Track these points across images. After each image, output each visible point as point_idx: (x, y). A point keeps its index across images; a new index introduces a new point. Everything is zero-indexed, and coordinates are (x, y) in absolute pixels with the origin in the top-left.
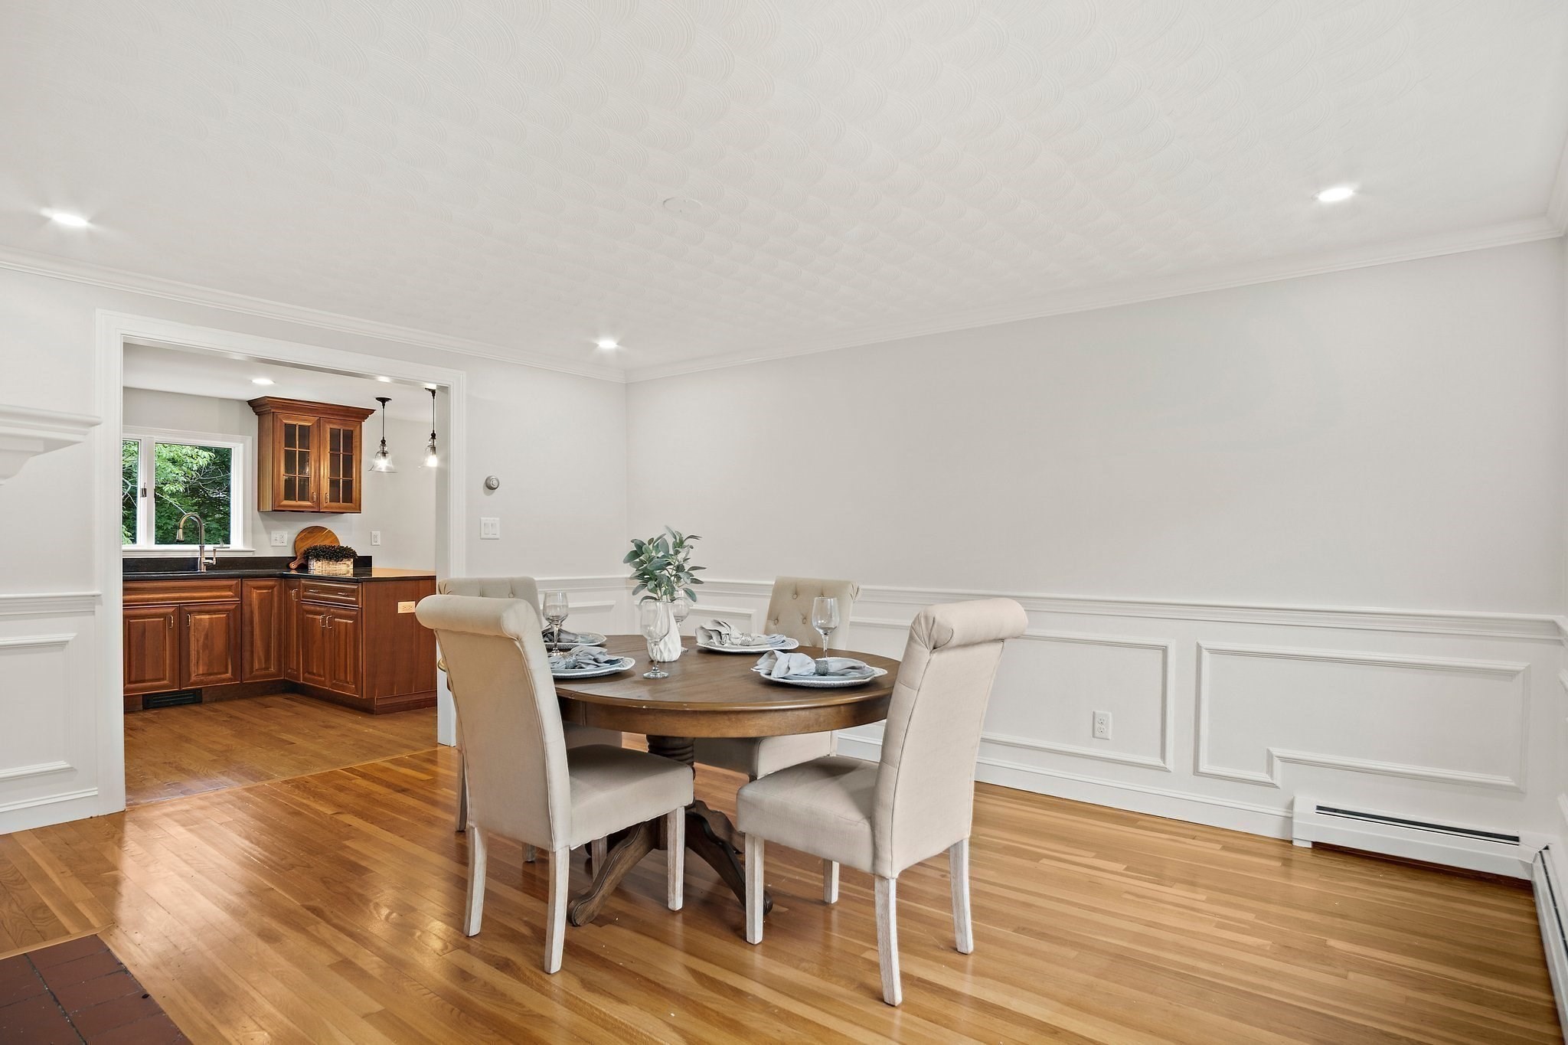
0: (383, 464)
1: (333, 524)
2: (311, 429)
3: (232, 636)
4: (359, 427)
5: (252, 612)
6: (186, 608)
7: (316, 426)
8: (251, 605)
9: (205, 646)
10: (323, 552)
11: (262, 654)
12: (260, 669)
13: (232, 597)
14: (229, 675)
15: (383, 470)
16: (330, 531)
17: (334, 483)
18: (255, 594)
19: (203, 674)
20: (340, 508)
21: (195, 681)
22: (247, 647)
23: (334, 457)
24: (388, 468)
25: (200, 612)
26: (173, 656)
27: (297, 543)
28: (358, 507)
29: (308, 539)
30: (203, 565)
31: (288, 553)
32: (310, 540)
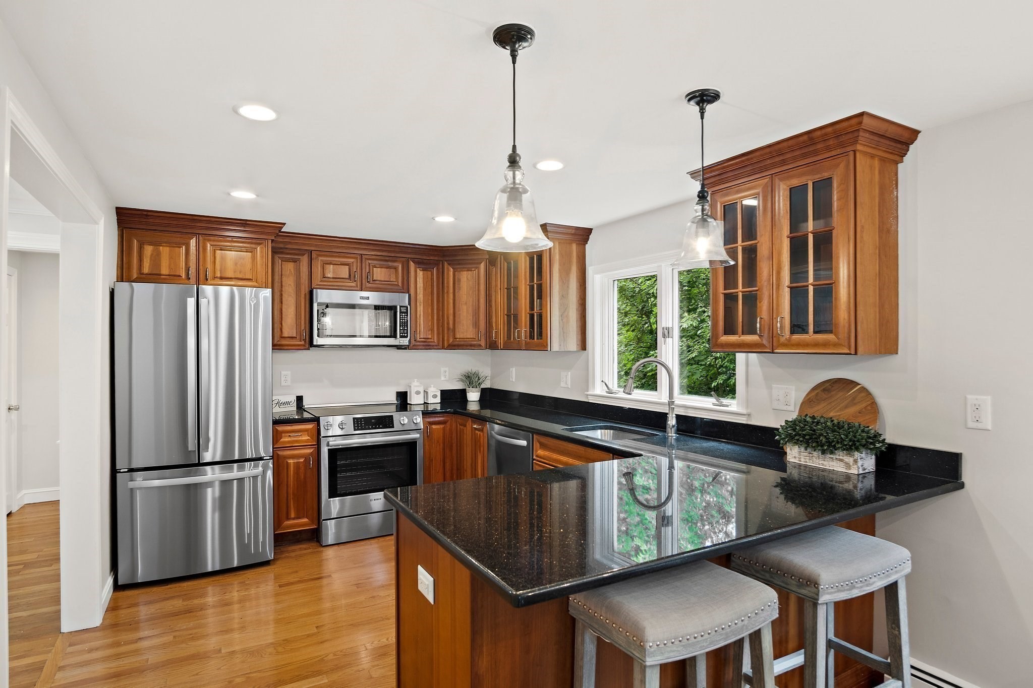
16: (864, 390)
32: (823, 405)
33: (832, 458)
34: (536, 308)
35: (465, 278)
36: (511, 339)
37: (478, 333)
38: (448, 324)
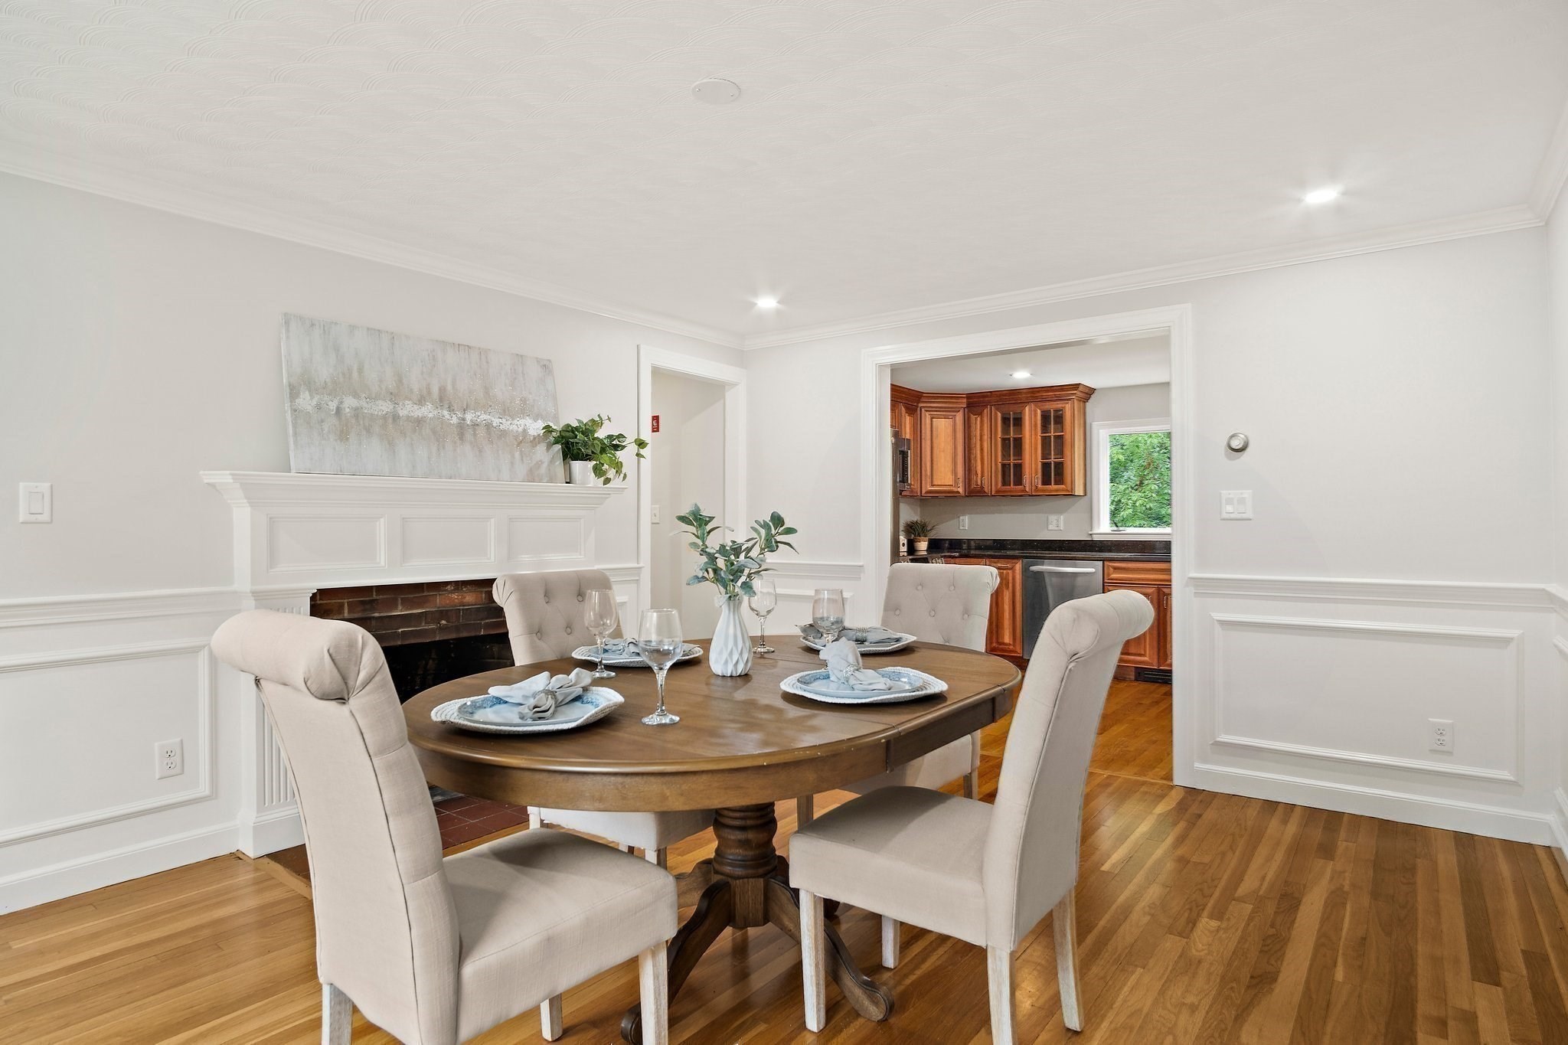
34: (1053, 457)
35: (943, 426)
36: (1010, 485)
37: (956, 480)
38: (926, 471)
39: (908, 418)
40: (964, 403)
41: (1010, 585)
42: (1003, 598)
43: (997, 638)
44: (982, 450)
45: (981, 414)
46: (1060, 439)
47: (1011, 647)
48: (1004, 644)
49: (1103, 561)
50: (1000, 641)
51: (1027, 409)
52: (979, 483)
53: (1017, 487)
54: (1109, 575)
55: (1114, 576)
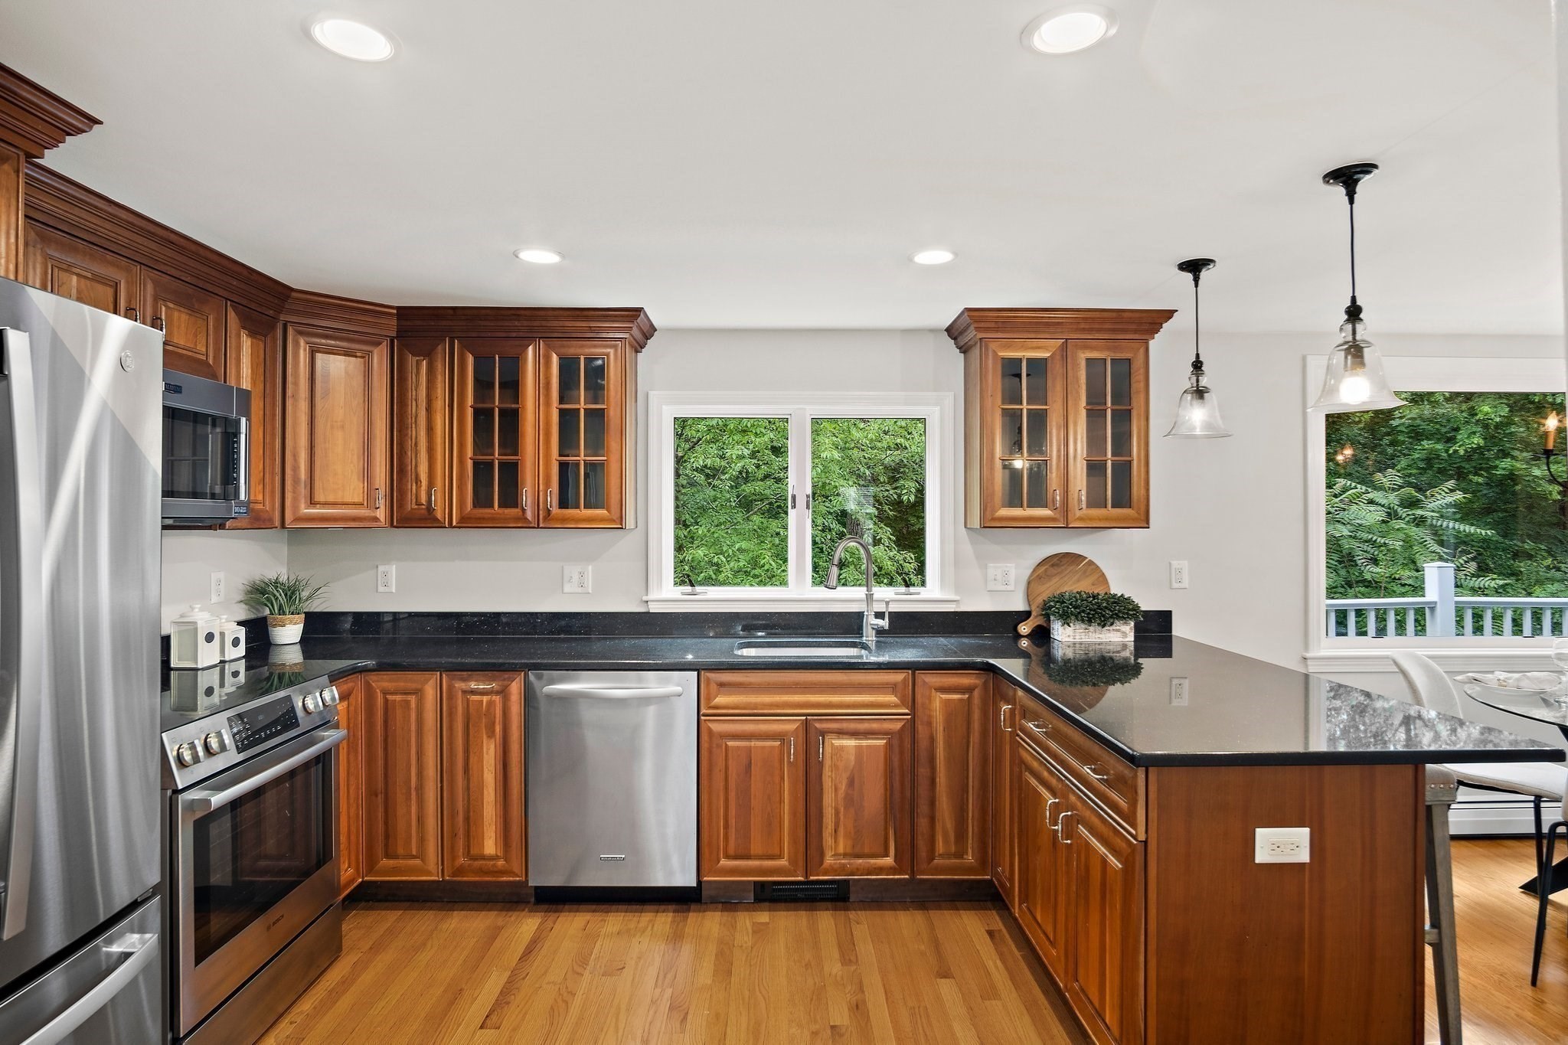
0: (1197, 415)
1: (1095, 548)
2: (1049, 365)
3: (897, 785)
4: (1142, 351)
5: (932, 739)
6: (818, 725)
7: (1058, 357)
8: (930, 724)
9: (849, 801)
10: (1075, 607)
11: (950, 825)
12: (947, 855)
13: (896, 706)
14: (889, 861)
15: (1198, 432)
16: (1091, 563)
17: (1095, 468)
18: (938, 700)
19: (845, 855)
20: (1107, 519)
21: (831, 865)
22: (923, 808)
23: (1095, 415)
24: (1208, 426)
25: (841, 733)
26: (794, 814)
27: (1032, 585)
28: (1143, 517)
29: (1050, 577)
30: (869, 627)
31: (1017, 603)
32: (1055, 580)
33: (1109, 630)
34: (582, 454)
35: (336, 368)
36: (492, 506)
37: (370, 492)
38: (296, 469)
39: (246, 342)
40: (391, 327)
41: (498, 729)
42: (481, 760)
43: (468, 847)
44: (430, 429)
45: (429, 354)
46: (597, 417)
47: (501, 863)
48: (483, 858)
49: (698, 670)
50: (474, 851)
51: (530, 349)
52: (423, 499)
53: (508, 511)
54: (709, 699)
55: (720, 700)
